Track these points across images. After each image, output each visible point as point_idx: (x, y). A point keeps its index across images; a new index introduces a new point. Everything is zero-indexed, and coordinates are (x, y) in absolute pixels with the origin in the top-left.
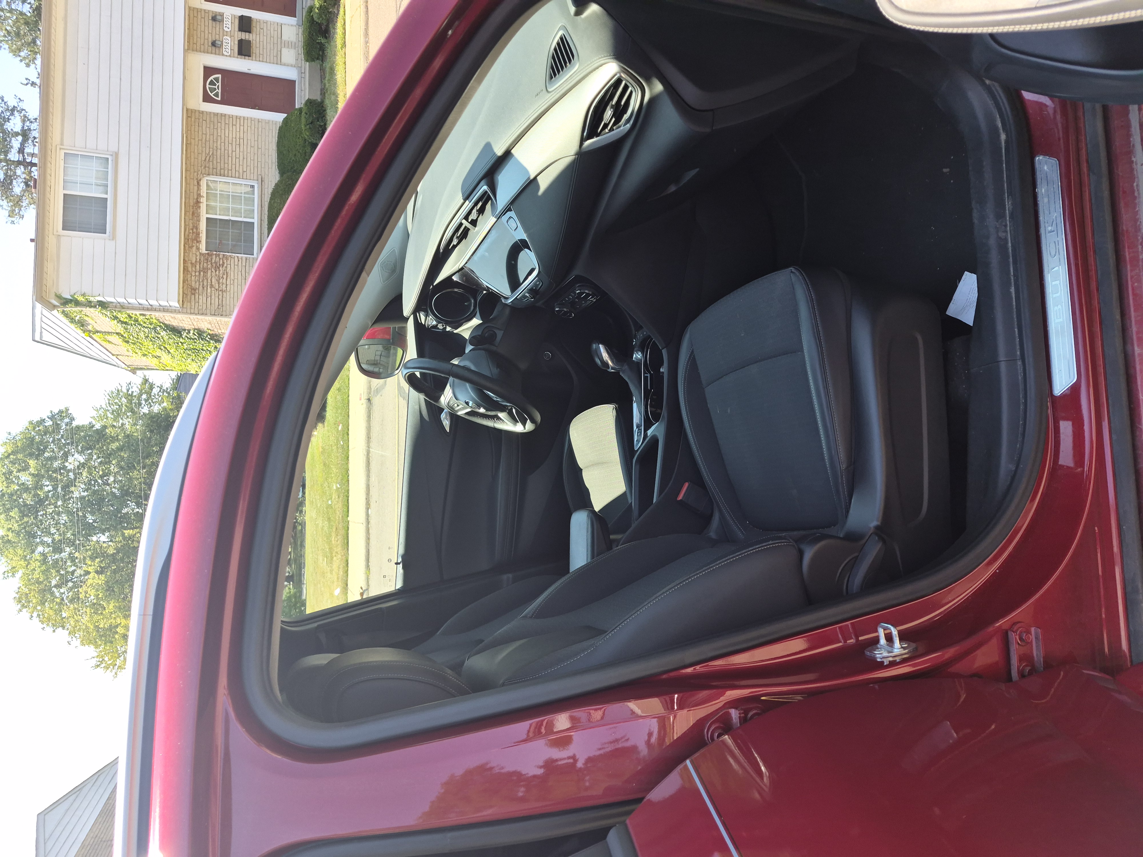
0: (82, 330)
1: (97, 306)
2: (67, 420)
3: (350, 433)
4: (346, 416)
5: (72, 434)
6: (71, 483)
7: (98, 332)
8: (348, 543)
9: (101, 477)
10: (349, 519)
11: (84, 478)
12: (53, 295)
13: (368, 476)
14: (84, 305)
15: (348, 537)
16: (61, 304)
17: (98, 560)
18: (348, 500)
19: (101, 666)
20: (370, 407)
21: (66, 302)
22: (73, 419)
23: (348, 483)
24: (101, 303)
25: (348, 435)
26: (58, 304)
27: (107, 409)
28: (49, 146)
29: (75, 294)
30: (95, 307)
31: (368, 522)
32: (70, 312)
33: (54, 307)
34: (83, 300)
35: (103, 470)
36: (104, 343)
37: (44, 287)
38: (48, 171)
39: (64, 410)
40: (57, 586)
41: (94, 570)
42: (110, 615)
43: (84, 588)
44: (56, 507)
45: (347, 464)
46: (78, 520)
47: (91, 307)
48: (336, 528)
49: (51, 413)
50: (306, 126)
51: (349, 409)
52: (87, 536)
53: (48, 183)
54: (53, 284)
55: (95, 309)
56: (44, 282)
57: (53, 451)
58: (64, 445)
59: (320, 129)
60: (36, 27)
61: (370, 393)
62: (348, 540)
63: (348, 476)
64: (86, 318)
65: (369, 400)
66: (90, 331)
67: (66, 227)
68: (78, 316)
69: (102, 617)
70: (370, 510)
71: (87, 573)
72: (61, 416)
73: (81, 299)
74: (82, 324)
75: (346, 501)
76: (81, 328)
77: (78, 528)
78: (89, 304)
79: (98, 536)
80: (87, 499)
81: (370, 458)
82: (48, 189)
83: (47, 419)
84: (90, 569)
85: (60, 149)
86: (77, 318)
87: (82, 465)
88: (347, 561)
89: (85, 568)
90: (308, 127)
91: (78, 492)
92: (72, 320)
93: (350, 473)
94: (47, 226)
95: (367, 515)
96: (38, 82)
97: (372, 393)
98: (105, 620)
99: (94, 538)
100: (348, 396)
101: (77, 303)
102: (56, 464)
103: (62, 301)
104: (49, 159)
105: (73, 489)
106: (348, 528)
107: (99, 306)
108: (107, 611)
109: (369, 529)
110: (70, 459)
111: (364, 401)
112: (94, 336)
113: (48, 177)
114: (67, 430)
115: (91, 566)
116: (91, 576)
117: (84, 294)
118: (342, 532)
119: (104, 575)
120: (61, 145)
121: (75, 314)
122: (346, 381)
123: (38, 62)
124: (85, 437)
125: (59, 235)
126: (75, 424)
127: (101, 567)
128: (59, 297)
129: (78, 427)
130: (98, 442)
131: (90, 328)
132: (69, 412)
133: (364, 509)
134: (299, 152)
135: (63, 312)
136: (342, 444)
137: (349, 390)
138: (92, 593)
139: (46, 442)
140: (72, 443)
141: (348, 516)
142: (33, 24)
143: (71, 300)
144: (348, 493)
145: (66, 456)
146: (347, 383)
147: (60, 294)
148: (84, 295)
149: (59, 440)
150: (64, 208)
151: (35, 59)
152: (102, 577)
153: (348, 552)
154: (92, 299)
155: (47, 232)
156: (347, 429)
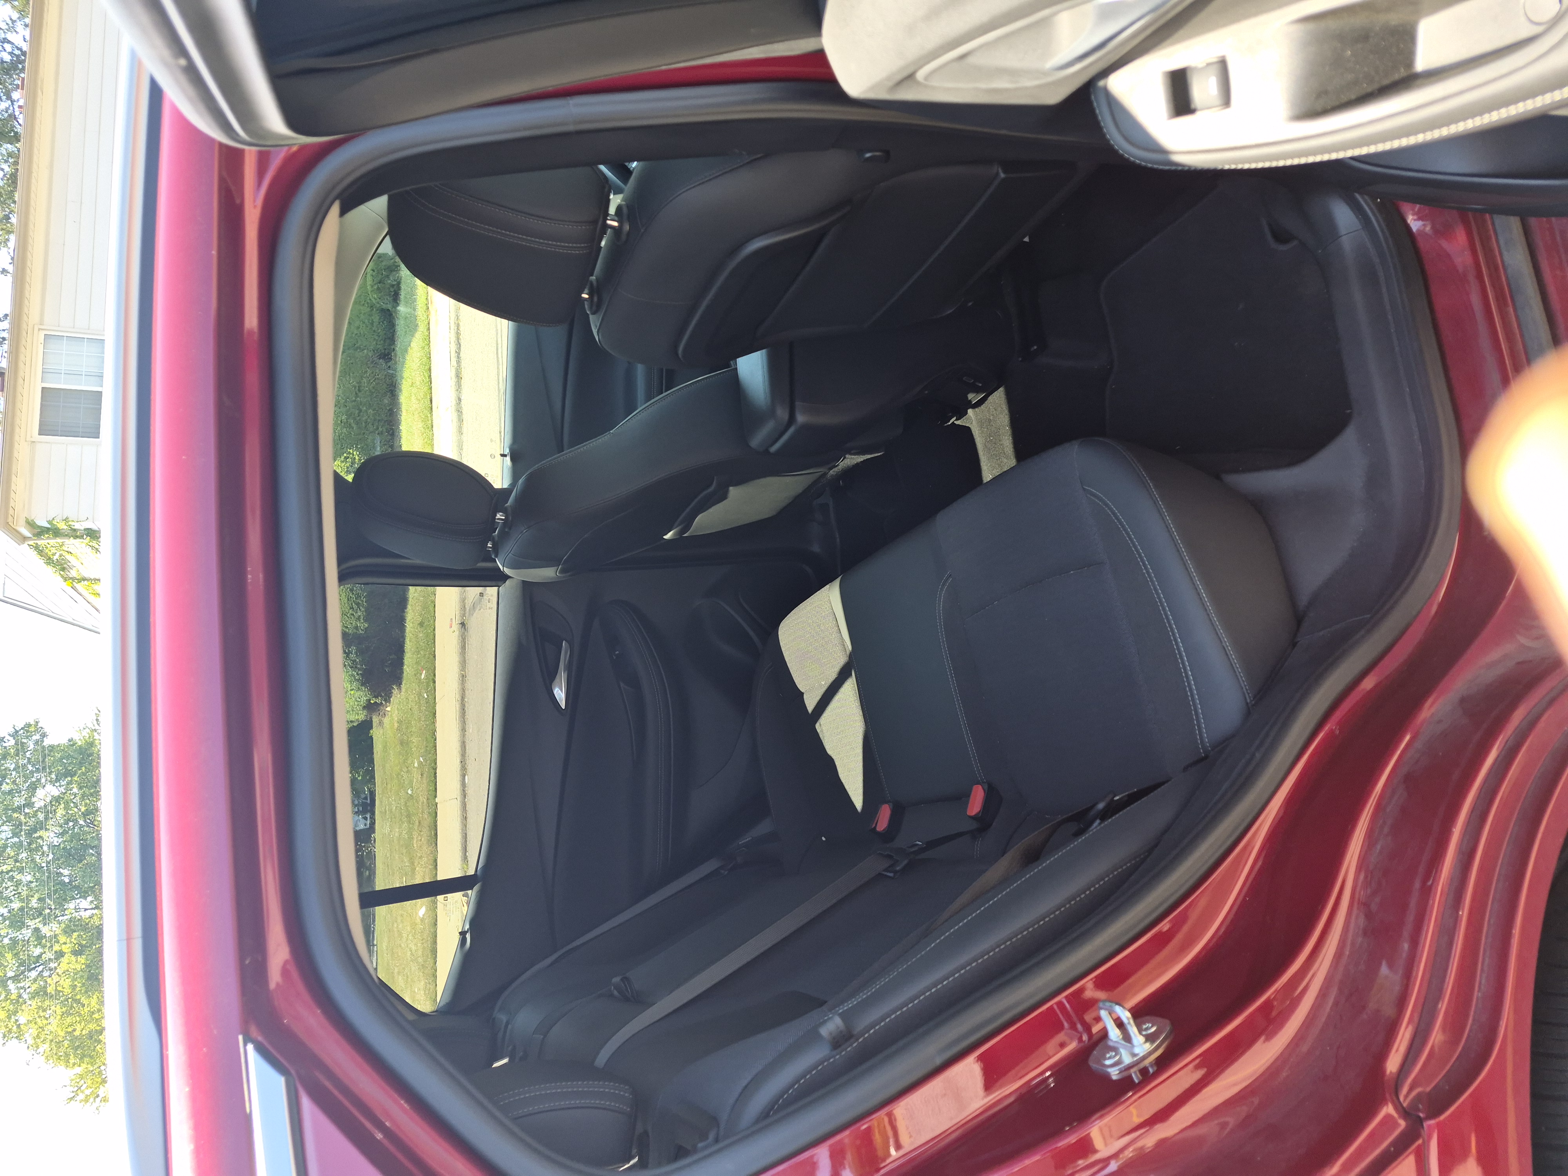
0: (62, 576)
1: (85, 537)
2: (37, 737)
3: (437, 679)
4: (432, 657)
5: (44, 757)
6: (41, 826)
7: (84, 579)
8: (436, 834)
9: (85, 815)
10: (437, 800)
11: (58, 818)
12: (22, 522)
13: (463, 730)
14: (66, 535)
15: (436, 826)
16: (34, 535)
17: (75, 935)
18: (435, 773)
19: (76, 1099)
20: (464, 633)
21: (41, 532)
22: (44, 735)
23: (436, 749)
24: (90, 531)
25: (434, 682)
26: (29, 535)
27: (93, 728)
28: (24, 326)
29: (53, 519)
30: (81, 537)
31: (464, 795)
32: (47, 548)
33: (25, 539)
34: (65, 527)
35: (86, 805)
36: (91, 598)
37: (11, 511)
38: (22, 357)
39: (32, 723)
40: (16, 979)
41: (70, 950)
42: (91, 1016)
43: (55, 978)
44: (16, 861)
45: (434, 723)
46: (49, 877)
47: (76, 537)
48: (419, 823)
49: (14, 728)
50: (372, 286)
51: (435, 647)
52: (61, 902)
53: (21, 374)
54: (24, 506)
55: (82, 540)
56: (12, 504)
57: (14, 782)
58: (32, 772)
59: (392, 290)
60: (10, 198)
61: (464, 615)
62: (436, 830)
63: (436, 740)
64: (68, 556)
65: (463, 624)
66: (73, 579)
67: (44, 430)
68: (58, 555)
69: (78, 1019)
70: (466, 777)
71: (60, 955)
72: (28, 731)
73: (62, 526)
74: (62, 566)
75: (433, 775)
76: (62, 573)
77: (49, 889)
78: (74, 534)
79: (78, 901)
80: (62, 846)
81: (466, 705)
82: (20, 381)
83: (8, 737)
84: (65, 949)
85: (39, 329)
86: (55, 558)
87: (57, 800)
88: (436, 861)
89: (56, 947)
90: (376, 287)
91: (50, 836)
92: (49, 561)
93: (438, 735)
94: (17, 430)
95: (463, 785)
96: (10, 268)
97: (467, 615)
98: (83, 1024)
99: (72, 905)
100: (434, 630)
101: (56, 532)
102: (18, 801)
103: (36, 531)
104: (23, 342)
105: (41, 833)
106: (436, 813)
107: (87, 536)
108: (86, 1010)
109: (465, 805)
110: (40, 793)
111: (456, 627)
112: (78, 586)
113: (21, 365)
114: (35, 750)
115: (65, 943)
116: (65, 960)
117: (67, 518)
118: (427, 820)
119: (84, 957)
120: (40, 324)
121: (54, 550)
122: (431, 609)
123: (12, 244)
124: (61, 759)
125: (34, 442)
126: (47, 742)
127: (80, 945)
128: (31, 524)
129: (52, 748)
130: (81, 764)
131: (73, 573)
132: (40, 725)
133: (459, 776)
134: (364, 323)
135: (37, 548)
136: (426, 697)
137: (435, 621)
138: (66, 983)
139: (5, 769)
140: (44, 768)
141: (436, 797)
142: (6, 195)
143: (48, 529)
144: (436, 764)
145: (33, 788)
146: (432, 611)
147: (33, 520)
148: (66, 520)
149: (24, 766)
150: (42, 406)
151: (8, 240)
152: (82, 959)
153: (437, 848)
154: (77, 526)
155: (17, 438)
156: (432, 674)
